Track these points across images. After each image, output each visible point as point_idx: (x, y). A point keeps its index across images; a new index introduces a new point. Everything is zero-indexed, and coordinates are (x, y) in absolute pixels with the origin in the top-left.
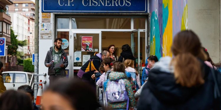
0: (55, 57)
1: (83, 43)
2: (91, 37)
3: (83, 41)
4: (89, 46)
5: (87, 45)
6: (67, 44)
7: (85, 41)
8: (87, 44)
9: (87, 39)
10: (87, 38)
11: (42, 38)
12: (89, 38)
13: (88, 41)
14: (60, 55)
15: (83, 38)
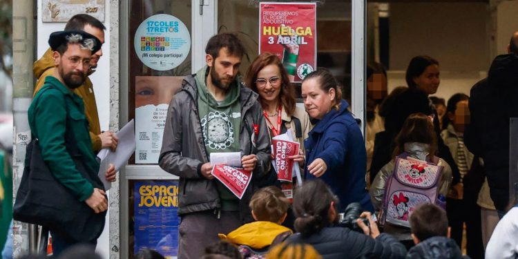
0: (212, 124)
1: (266, 39)
2: (310, 7)
3: (268, 25)
4: (296, 52)
5: (288, 50)
6: (180, 42)
7: (276, 26)
8: (286, 41)
9: (289, 17)
10: (285, 13)
11: (54, 17)
12: (296, 13)
13: (294, 26)
14: (237, 115)
15: (266, 13)
